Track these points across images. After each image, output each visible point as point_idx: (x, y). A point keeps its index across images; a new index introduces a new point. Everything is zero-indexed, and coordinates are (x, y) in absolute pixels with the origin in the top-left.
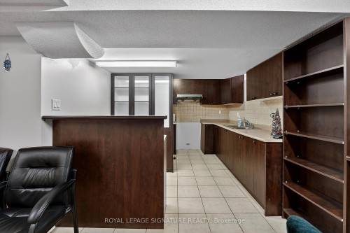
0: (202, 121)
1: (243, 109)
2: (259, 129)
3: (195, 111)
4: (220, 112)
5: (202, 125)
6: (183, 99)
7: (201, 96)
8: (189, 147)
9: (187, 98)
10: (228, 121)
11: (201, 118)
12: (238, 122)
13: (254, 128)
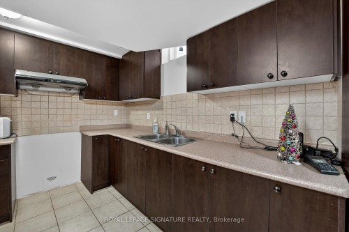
0: (82, 129)
1: (161, 108)
2: (202, 139)
3: (68, 111)
4: (116, 113)
5: (84, 137)
6: (36, 82)
7: (83, 81)
8: (53, 184)
9: (47, 80)
10: (128, 127)
11: (81, 123)
12: (152, 128)
13: (192, 140)
